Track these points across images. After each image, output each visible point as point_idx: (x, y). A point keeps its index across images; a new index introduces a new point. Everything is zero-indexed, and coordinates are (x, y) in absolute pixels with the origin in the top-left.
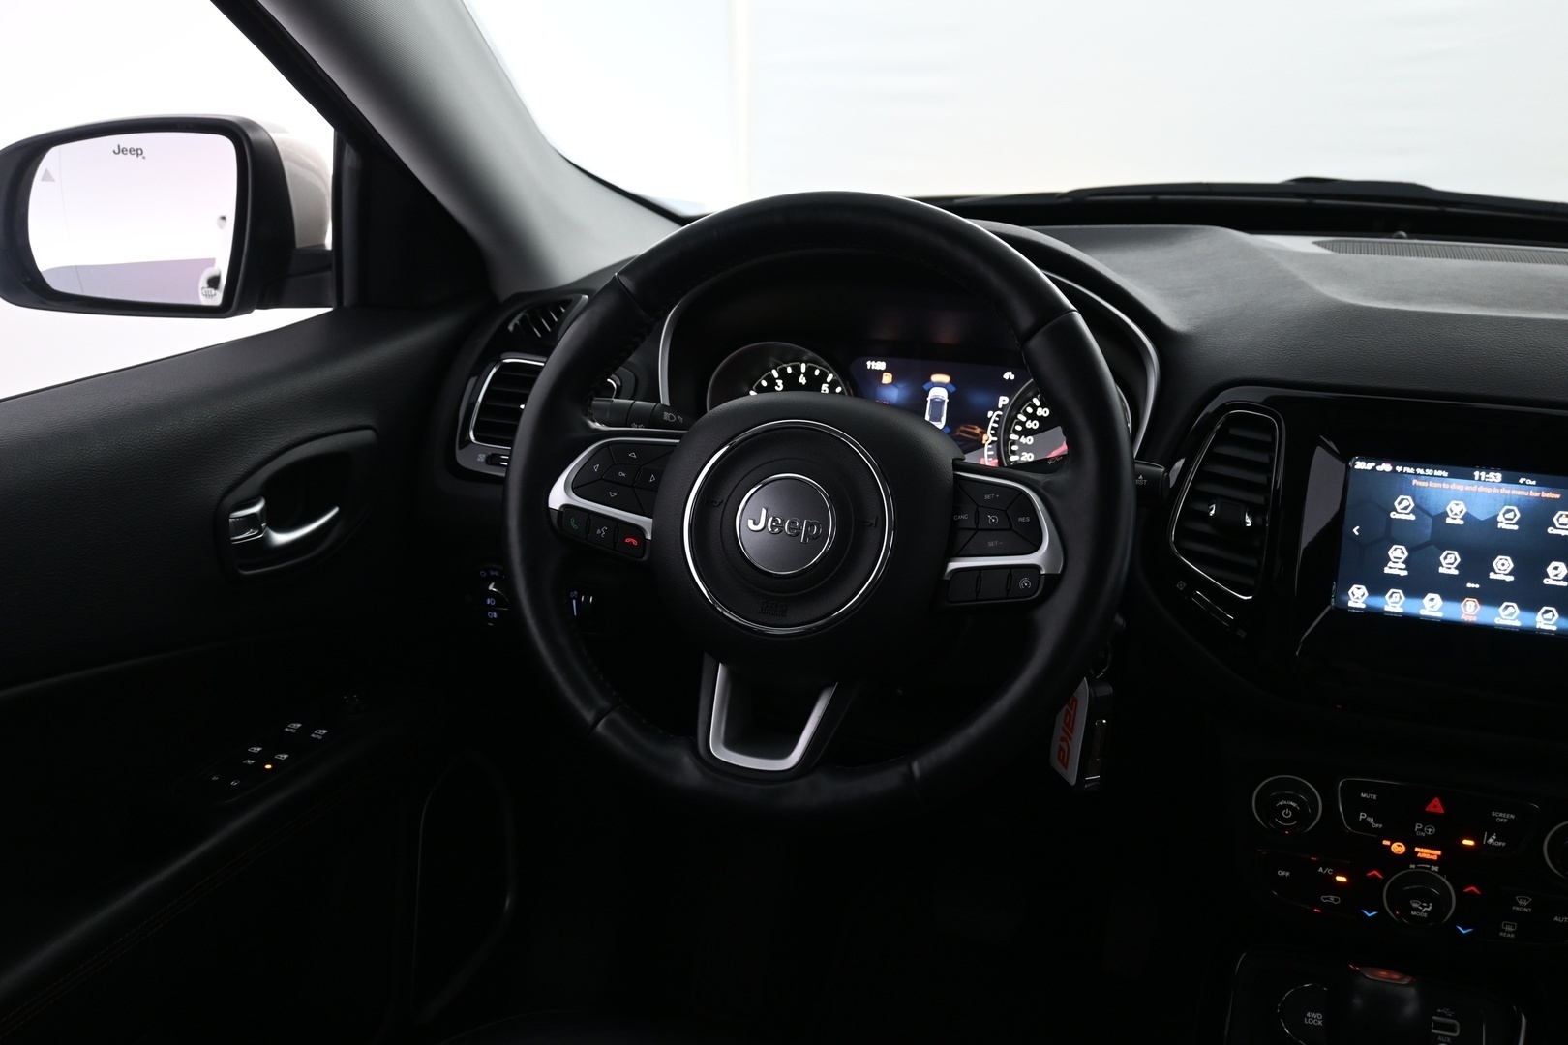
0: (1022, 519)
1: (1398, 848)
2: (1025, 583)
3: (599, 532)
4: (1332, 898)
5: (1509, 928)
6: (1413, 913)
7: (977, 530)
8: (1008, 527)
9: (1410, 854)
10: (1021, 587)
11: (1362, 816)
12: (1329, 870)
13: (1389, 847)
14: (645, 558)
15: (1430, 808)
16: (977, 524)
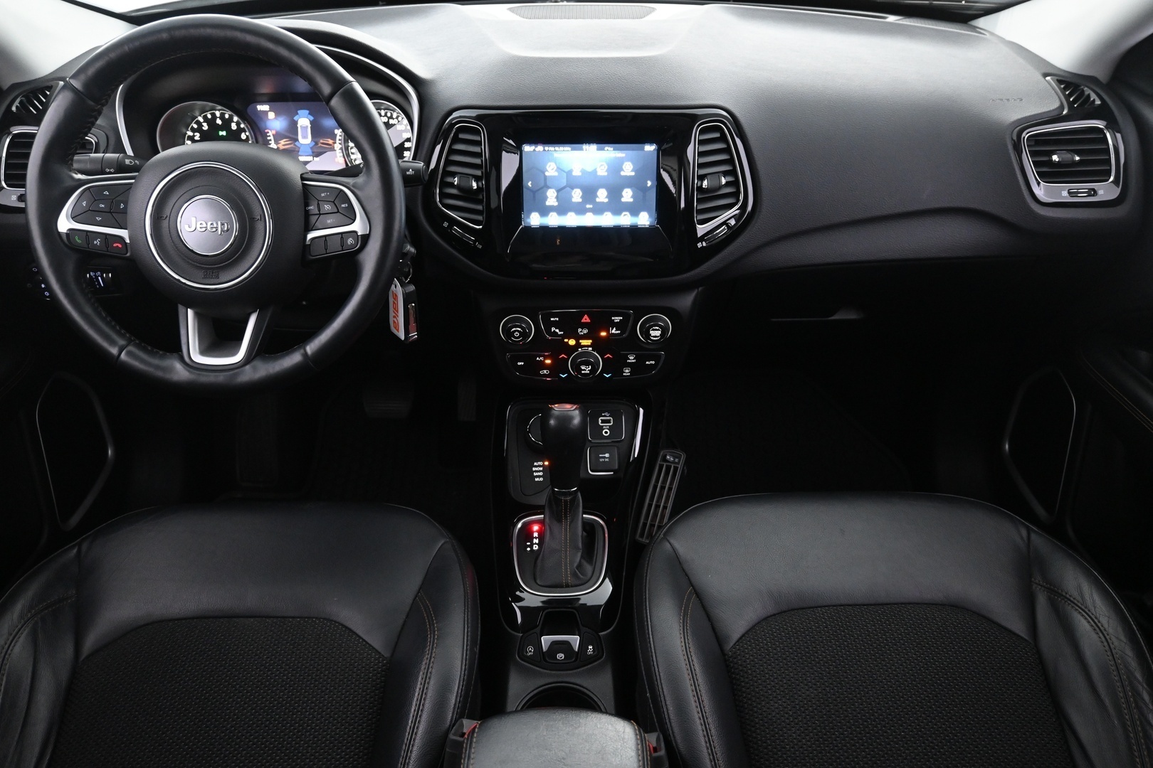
0: (343, 206)
1: (572, 342)
2: (350, 241)
3: (95, 242)
4: (545, 371)
5: (627, 371)
6: (583, 372)
7: (320, 214)
8: (336, 211)
9: (578, 345)
10: (349, 243)
11: (553, 329)
12: (542, 358)
13: (568, 342)
14: (128, 254)
15: (583, 320)
16: (319, 211)
